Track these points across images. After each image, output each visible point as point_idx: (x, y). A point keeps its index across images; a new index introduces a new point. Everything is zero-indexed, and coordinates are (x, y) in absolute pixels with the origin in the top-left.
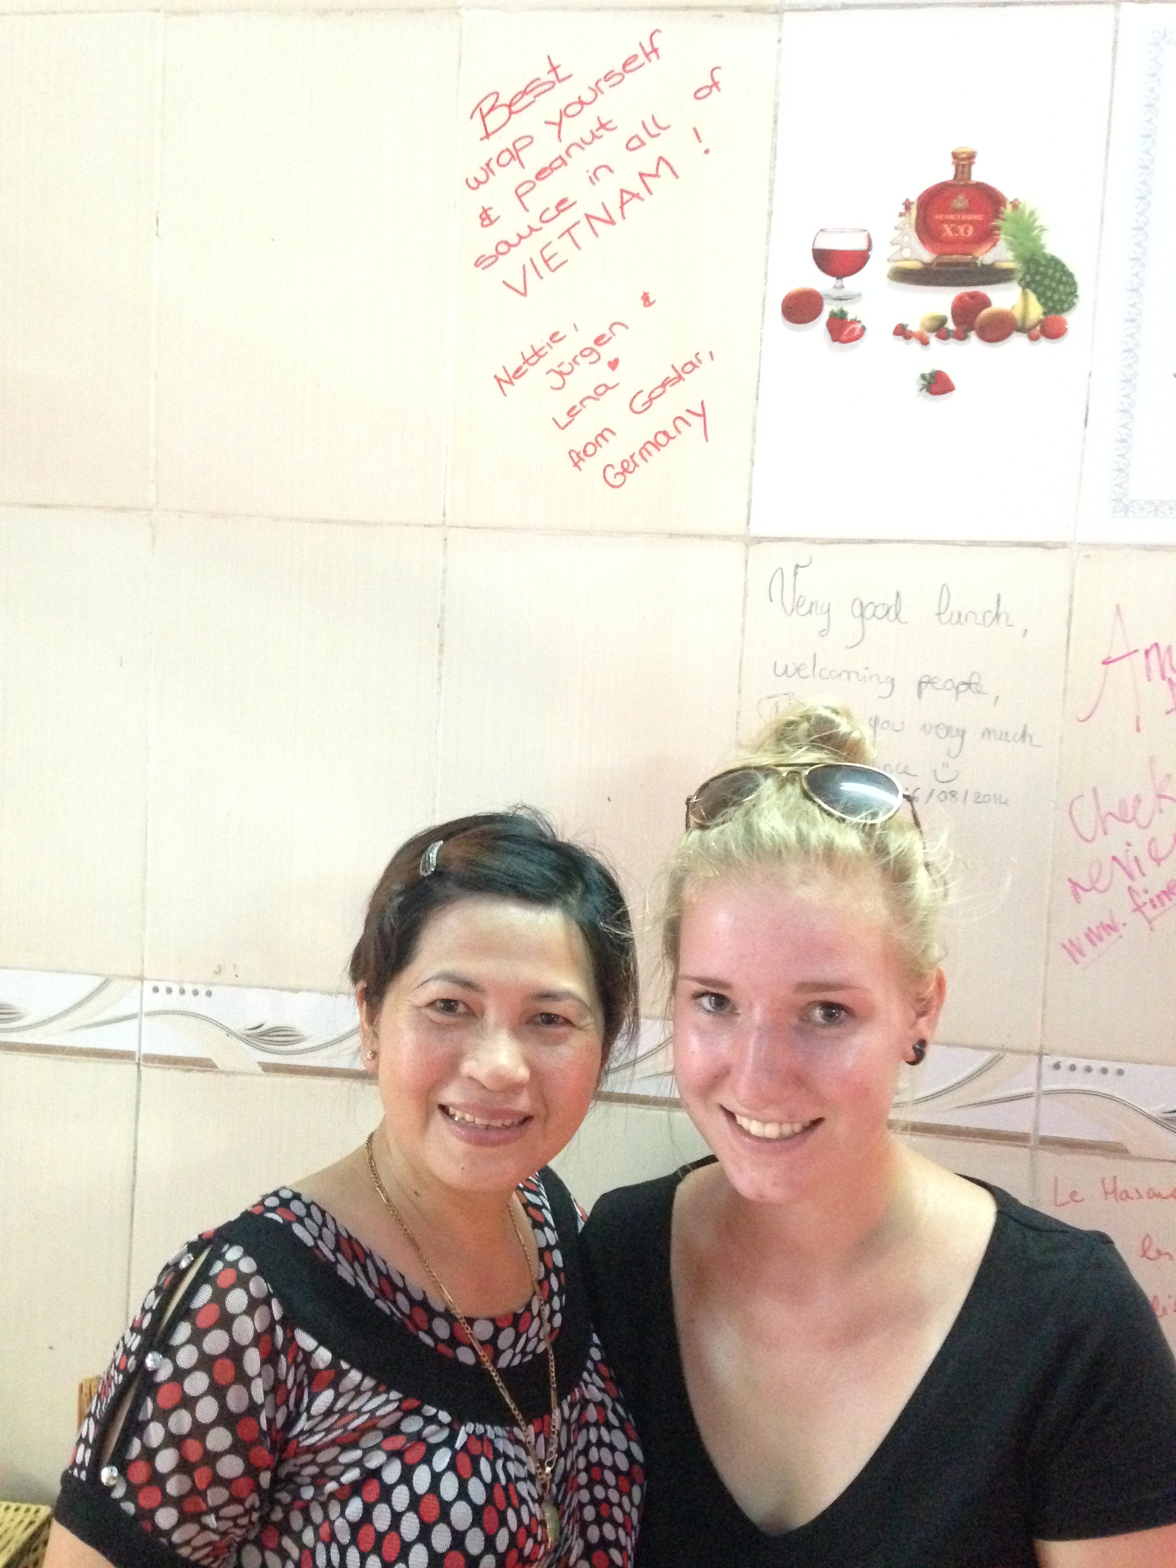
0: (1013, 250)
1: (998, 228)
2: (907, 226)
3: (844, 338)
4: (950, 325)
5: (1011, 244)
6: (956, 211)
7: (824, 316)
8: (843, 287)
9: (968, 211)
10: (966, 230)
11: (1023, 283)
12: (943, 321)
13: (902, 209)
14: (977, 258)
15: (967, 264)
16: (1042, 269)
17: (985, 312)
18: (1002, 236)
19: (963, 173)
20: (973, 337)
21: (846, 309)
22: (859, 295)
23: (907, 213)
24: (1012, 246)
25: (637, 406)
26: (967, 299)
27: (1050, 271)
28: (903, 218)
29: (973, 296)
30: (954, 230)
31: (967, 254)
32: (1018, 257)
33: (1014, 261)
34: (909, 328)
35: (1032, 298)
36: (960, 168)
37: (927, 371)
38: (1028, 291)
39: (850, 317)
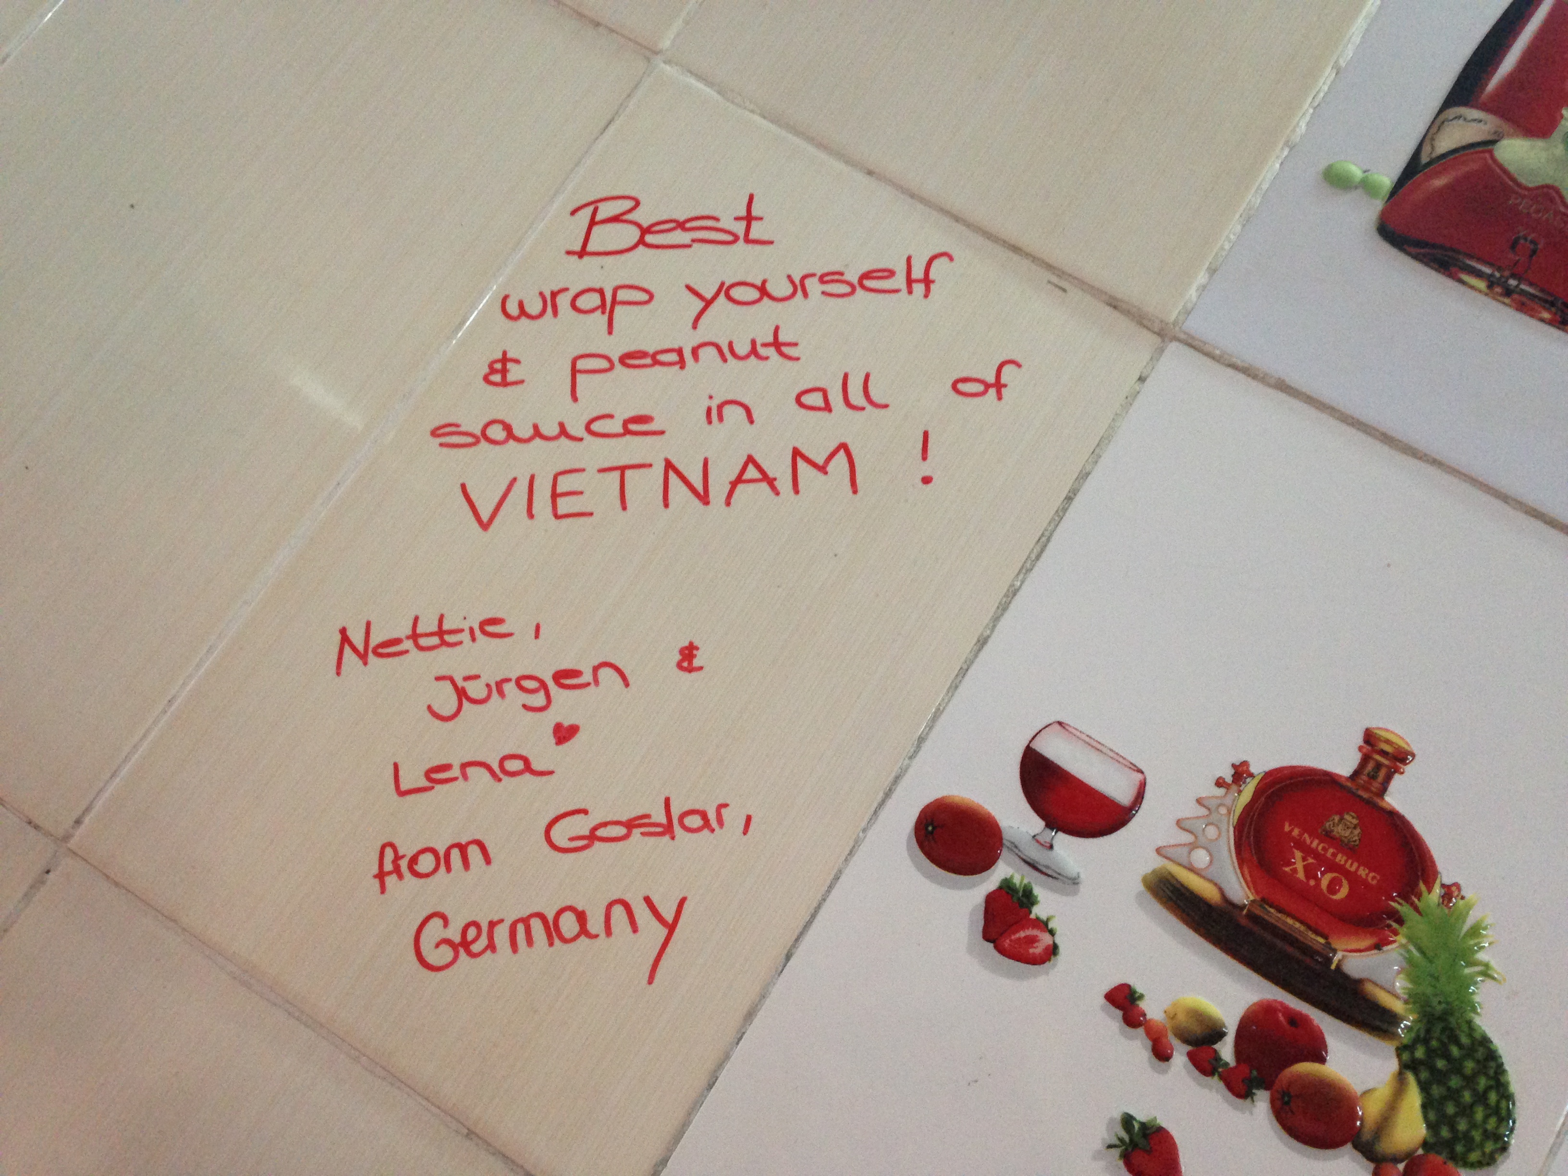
0: (1414, 979)
1: (1400, 921)
2: (1223, 811)
3: (1007, 943)
4: (1226, 1050)
5: (1410, 961)
6: (1329, 838)
7: (991, 881)
8: (1051, 847)
9: (1351, 851)
10: (1333, 887)
11: (1406, 1056)
12: (1216, 1034)
13: (1228, 774)
14: (1335, 951)
15: (1307, 950)
16: (1455, 1051)
17: (1305, 1067)
18: (1401, 939)
19: (1373, 777)
20: (1262, 1102)
21: (1037, 891)
22: (1075, 881)
23: (1234, 787)
24: (1411, 969)
25: (561, 834)
26: (1281, 1017)
27: (1469, 1066)
28: (1221, 791)
29: (1296, 1020)
30: (1310, 872)
31: (1317, 933)
32: (1414, 999)
33: (1406, 1002)
34: (1143, 1005)
35: (1413, 1098)
36: (1370, 766)
37: (1141, 1115)
38: (1411, 1078)
39: (1039, 911)
